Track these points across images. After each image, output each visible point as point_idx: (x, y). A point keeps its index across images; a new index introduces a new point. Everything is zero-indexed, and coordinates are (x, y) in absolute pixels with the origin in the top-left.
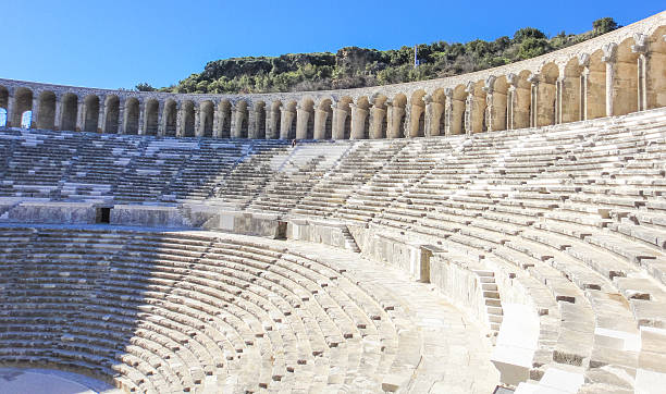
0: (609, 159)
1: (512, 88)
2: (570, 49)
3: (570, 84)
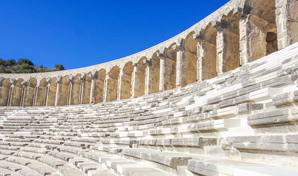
0: (53, 124)
1: (13, 86)
3: (41, 89)
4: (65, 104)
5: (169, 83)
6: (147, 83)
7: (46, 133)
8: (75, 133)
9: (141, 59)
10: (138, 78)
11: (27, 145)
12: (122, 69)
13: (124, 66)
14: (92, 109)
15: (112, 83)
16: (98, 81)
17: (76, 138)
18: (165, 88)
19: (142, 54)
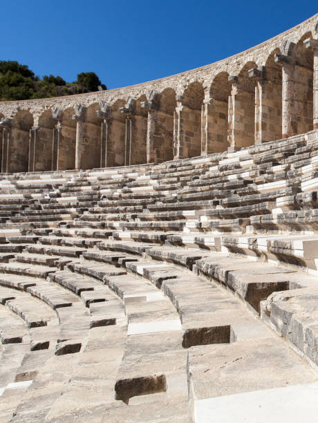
0: (68, 210)
2: (46, 101)
3: (44, 134)
4: (96, 165)
5: (303, 118)
6: (258, 119)
7: (51, 231)
8: (109, 230)
9: (246, 67)
10: (242, 108)
11: (13, 257)
12: (208, 89)
13: (211, 81)
14: (149, 177)
15: (191, 118)
16: (161, 114)
17: (110, 242)
18: (294, 129)
19: (247, 57)
